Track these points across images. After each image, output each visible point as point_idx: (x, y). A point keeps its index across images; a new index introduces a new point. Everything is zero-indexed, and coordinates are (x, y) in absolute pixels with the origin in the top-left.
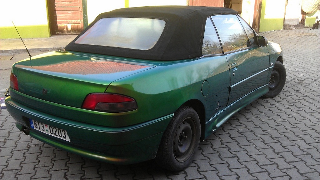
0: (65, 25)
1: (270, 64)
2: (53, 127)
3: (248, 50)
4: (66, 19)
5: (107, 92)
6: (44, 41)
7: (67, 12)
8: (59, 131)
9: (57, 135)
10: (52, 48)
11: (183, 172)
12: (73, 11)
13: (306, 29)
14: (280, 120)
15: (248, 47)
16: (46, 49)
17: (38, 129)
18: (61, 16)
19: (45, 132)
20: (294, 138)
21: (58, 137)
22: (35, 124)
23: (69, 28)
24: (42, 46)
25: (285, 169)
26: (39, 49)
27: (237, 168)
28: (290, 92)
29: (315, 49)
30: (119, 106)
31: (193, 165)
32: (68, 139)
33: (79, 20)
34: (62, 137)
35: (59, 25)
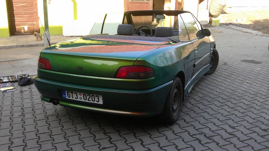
0: (22, 26)
1: (211, 50)
2: (87, 95)
3: (197, 40)
4: (23, 22)
5: (135, 65)
6: (6, 40)
7: (23, 15)
8: (93, 97)
9: (90, 101)
10: (16, 46)
11: (176, 124)
12: (29, 15)
13: (213, 27)
14: (223, 88)
15: (198, 38)
16: (11, 46)
17: (71, 98)
18: (19, 19)
19: (79, 100)
20: (238, 98)
21: (92, 102)
22: (68, 94)
23: (26, 29)
24: (7, 44)
25: (241, 117)
26: (5, 47)
27: (210, 118)
28: (221, 71)
29: (225, 41)
30: (142, 74)
31: (180, 119)
32: (101, 102)
33: (34, 22)
34: (95, 101)
35: (17, 27)
